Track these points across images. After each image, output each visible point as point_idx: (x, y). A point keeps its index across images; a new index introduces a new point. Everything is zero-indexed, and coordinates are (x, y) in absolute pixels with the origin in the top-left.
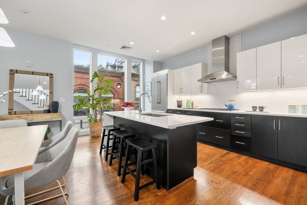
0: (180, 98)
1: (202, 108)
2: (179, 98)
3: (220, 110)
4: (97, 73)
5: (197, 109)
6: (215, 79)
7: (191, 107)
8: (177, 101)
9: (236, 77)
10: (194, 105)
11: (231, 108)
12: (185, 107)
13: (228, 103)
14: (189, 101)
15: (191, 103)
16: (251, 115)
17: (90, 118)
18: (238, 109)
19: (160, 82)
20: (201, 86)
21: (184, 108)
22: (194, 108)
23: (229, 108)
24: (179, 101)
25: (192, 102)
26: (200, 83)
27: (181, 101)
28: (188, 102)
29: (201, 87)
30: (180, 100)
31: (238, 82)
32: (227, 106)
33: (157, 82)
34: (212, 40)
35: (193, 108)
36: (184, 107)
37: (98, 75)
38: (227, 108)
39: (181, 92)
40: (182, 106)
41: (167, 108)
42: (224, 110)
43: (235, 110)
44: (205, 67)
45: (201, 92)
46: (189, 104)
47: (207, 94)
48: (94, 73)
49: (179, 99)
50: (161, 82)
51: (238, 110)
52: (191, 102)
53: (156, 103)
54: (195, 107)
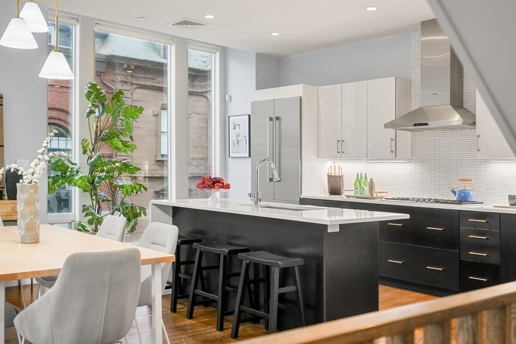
0: (337, 168)
1: (396, 197)
2: (333, 168)
3: (437, 202)
4: (98, 87)
5: (384, 199)
6: (426, 124)
7: (367, 194)
8: (330, 177)
9: (474, 123)
10: (376, 190)
11: (463, 198)
12: (352, 193)
13: (459, 187)
14: (364, 177)
15: (368, 184)
16: (500, 214)
17: (91, 217)
18: (482, 201)
19: (278, 118)
20: (394, 138)
21: (348, 197)
22: (375, 195)
23: (459, 200)
24: (335, 177)
25: (371, 179)
26: (391, 132)
27: (340, 178)
28: (359, 179)
29: (393, 142)
30: (337, 175)
31: (479, 136)
32: (454, 193)
33: (271, 119)
34: (422, 22)
35: (372, 196)
36: (348, 193)
37: (102, 93)
38: (455, 198)
39: (340, 151)
40: (343, 190)
41: (302, 197)
42: (447, 202)
43: (474, 202)
44: (404, 89)
45: (394, 154)
46: (362, 185)
47: (409, 161)
48: (90, 88)
49: (333, 171)
50: (283, 121)
51: (482, 203)
52: (369, 180)
53: (268, 180)
54: (379, 195)
